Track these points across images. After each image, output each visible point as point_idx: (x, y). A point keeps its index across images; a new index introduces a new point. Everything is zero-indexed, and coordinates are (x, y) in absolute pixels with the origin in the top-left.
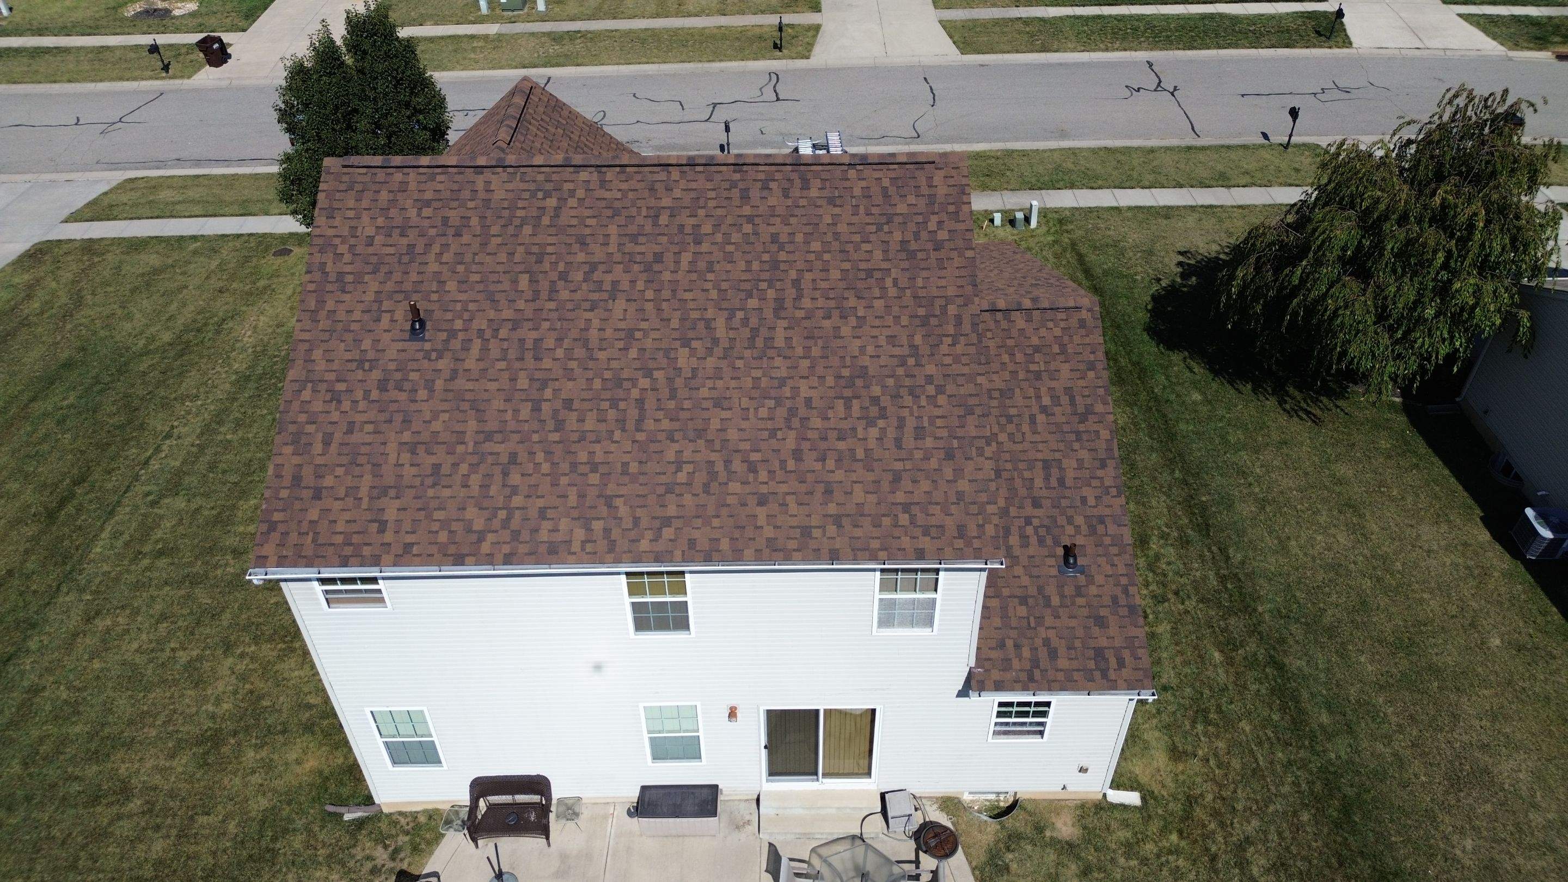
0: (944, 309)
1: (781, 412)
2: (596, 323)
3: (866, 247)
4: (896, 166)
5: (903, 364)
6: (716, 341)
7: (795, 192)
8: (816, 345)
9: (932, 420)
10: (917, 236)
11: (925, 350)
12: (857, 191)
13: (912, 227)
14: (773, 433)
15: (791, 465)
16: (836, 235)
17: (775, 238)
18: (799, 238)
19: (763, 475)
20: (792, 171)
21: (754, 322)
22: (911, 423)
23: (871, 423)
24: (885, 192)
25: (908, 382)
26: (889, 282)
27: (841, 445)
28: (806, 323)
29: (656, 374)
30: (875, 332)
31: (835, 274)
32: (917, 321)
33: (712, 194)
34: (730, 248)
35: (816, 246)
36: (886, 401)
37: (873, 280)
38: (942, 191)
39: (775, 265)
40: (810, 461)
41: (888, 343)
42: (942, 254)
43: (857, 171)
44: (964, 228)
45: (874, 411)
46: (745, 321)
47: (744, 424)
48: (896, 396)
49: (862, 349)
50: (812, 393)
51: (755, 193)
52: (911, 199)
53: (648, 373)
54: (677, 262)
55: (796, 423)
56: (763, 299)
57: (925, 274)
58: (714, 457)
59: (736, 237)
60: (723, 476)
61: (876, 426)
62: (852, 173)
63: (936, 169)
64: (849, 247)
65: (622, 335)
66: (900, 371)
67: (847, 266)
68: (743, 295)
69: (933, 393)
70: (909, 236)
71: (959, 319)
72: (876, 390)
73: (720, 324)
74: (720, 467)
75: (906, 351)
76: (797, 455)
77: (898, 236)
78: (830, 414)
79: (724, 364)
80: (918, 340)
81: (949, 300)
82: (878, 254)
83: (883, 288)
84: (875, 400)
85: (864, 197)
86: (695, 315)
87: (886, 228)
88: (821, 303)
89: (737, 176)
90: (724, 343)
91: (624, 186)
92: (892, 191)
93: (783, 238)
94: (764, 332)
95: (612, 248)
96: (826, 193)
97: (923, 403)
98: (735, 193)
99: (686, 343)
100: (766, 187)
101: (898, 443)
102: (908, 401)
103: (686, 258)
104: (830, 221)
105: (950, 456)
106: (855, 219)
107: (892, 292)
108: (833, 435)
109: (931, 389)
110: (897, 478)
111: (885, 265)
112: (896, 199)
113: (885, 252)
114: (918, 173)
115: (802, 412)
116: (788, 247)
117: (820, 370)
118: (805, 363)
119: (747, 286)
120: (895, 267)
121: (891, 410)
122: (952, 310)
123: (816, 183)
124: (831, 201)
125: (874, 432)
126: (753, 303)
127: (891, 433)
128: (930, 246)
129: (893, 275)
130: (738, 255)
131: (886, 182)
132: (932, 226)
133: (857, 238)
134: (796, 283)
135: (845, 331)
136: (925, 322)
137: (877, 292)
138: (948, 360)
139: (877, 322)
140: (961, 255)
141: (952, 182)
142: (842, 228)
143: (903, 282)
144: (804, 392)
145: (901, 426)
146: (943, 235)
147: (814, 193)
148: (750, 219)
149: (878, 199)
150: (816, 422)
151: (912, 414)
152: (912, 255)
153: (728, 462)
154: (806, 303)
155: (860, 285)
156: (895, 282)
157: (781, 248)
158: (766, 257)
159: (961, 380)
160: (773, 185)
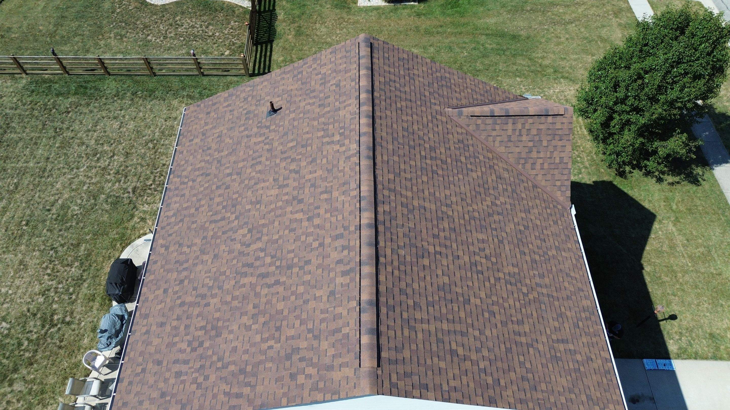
0: (248, 384)
1: (204, 291)
2: (267, 184)
3: (297, 323)
4: (358, 336)
5: (219, 360)
6: (249, 245)
7: (341, 268)
8: (239, 303)
9: (183, 382)
10: (301, 360)
11: (224, 373)
12: (339, 310)
13: (309, 355)
14: (195, 289)
15: (179, 302)
16: (306, 302)
17: (308, 262)
18: (307, 278)
19: (177, 288)
20: (356, 262)
21: (258, 263)
22: (184, 368)
23: (190, 343)
24: (338, 330)
25: (208, 364)
26: (271, 343)
27: (182, 328)
28: (252, 294)
29: (237, 221)
30: (241, 338)
31: (280, 306)
32: (243, 366)
33: (340, 217)
34: (303, 238)
35: (301, 289)
36: (200, 351)
37: (273, 332)
38: (336, 375)
39: (290, 267)
40: (178, 311)
41: (233, 347)
42: (287, 380)
43: (355, 307)
44: (304, 395)
45: (196, 344)
46: (258, 258)
47: (203, 273)
48: (201, 357)
49: (231, 332)
50: (212, 306)
51: (339, 243)
52: (331, 352)
53: (237, 218)
54: (297, 212)
55: (199, 299)
56: (270, 265)
57: (274, 368)
58: (191, 261)
59: (310, 239)
60: (181, 268)
61: (188, 346)
62: (354, 304)
63: (355, 369)
64: (297, 312)
65: (259, 198)
66: (215, 358)
67: (286, 313)
68: (273, 253)
69: (198, 381)
70: (303, 354)
71: (239, 396)
72: (207, 344)
73: (259, 245)
74: (185, 265)
75: (226, 360)
76: (183, 304)
77: (303, 344)
78: (200, 318)
79: (236, 253)
80: (232, 368)
81: (253, 387)
82: (292, 332)
83: (267, 340)
84: (201, 344)
85: (334, 316)
86: (265, 230)
87: (310, 335)
88: (264, 300)
89: (352, 228)
90: (246, 250)
91: (347, 169)
92: (339, 336)
93: (307, 268)
94: (251, 270)
95: (307, 177)
96: (339, 288)
97: (194, 375)
98: (340, 230)
99: (250, 231)
100: (344, 248)
101: (176, 362)
102: (198, 365)
103: (299, 216)
104: (317, 295)
105: (163, 395)
106: (318, 312)
107: (264, 346)
108: (188, 322)
109: (201, 379)
110: (159, 363)
111: (283, 338)
112: (332, 339)
113: (293, 338)
114: (352, 354)
115: (203, 302)
116: (302, 272)
117: (225, 307)
118: (229, 298)
119: (279, 254)
120: (281, 346)
121: (194, 354)
122: (247, 390)
123: (346, 280)
124: (332, 293)
125: (184, 346)
126: (268, 260)
127: (181, 356)
128: (294, 370)
129: (275, 346)
130: (298, 243)
131: (346, 330)
132: (310, 370)
133: (304, 316)
134: (277, 282)
135: (245, 319)
136: (242, 371)
137: (266, 335)
138: (215, 390)
139: (246, 339)
140: (284, 394)
141: (343, 383)
142: (312, 304)
143: (271, 353)
144: (213, 301)
145: (186, 362)
146: (301, 379)
147: (340, 280)
148: (322, 245)
149: (333, 326)
150: (196, 311)
151: (190, 368)
152: (288, 357)
153: (185, 269)
154: (265, 291)
155: (272, 324)
156: (271, 347)
157: (301, 268)
158: (296, 260)
159: (202, 399)
160: (346, 252)
